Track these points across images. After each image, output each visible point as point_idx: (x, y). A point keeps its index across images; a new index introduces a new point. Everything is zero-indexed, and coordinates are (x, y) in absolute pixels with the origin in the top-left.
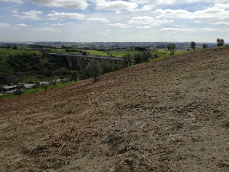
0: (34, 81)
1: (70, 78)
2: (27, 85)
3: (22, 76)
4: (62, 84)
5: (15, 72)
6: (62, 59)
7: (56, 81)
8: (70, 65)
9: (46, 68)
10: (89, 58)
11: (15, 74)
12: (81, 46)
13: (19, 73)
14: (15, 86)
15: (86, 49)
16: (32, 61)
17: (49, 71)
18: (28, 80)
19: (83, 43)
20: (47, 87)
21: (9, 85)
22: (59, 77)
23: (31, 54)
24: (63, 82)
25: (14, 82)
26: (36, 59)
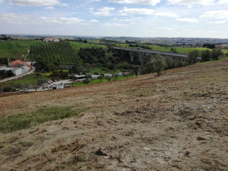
0: (99, 73)
1: (131, 72)
2: (93, 76)
3: (89, 68)
4: (124, 77)
5: (84, 63)
6: (125, 53)
7: (118, 74)
8: (132, 59)
9: (110, 61)
10: (151, 53)
11: (84, 65)
12: (144, 41)
13: (87, 65)
14: (84, 76)
15: (148, 45)
16: (99, 54)
17: (113, 64)
18: (94, 71)
19: (146, 38)
20: (110, 79)
21: (79, 74)
22: (121, 71)
23: (98, 48)
24: (124, 76)
25: (83, 72)
26: (102, 53)
